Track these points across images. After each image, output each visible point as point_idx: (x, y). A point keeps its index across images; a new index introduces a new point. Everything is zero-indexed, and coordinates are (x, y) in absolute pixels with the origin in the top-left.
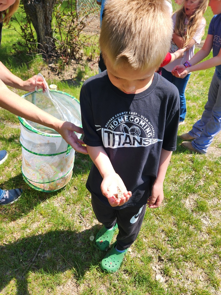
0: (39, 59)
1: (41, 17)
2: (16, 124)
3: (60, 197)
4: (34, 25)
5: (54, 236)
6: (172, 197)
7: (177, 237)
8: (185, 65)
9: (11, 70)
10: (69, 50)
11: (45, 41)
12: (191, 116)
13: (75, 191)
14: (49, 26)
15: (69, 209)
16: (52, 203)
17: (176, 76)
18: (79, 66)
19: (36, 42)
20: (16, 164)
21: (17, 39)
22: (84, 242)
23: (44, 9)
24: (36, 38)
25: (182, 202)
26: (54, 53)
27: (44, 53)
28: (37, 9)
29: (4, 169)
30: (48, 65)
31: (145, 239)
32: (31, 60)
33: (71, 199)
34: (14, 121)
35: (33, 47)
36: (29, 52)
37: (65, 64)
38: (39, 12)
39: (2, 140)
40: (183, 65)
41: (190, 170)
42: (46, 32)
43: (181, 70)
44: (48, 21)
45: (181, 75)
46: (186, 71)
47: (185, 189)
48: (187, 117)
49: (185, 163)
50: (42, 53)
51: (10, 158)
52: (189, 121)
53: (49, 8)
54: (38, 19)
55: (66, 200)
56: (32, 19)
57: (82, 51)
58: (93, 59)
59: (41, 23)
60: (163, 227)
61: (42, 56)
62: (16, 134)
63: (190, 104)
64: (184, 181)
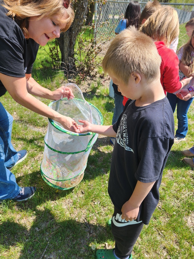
0: (61, 74)
1: (67, 42)
2: (37, 127)
3: (68, 200)
4: (60, 47)
5: (60, 238)
6: (175, 213)
7: (179, 256)
8: (189, 89)
9: (38, 82)
10: (86, 69)
11: (68, 60)
12: (192, 134)
13: (82, 195)
14: (73, 49)
15: (76, 213)
16: (61, 205)
17: (180, 99)
18: (93, 81)
19: (60, 61)
20: (33, 163)
21: (45, 57)
22: (87, 249)
23: (70, 36)
24: (60, 57)
25: (184, 219)
26: (73, 70)
27: (65, 69)
28: (64, 36)
29: (22, 167)
30: (67, 79)
31: (147, 254)
32: (54, 75)
33: (78, 202)
34: (36, 125)
35: (57, 64)
36: (53, 68)
37: (82, 80)
38: (66, 38)
39: (24, 140)
40: (187, 90)
41: (192, 187)
42: (69, 54)
43: (185, 93)
44: (72, 45)
45: (185, 98)
46: (189, 95)
47: (187, 206)
48: (188, 134)
49: (186, 179)
50: (64, 70)
51: (29, 157)
52: (190, 138)
53: (74, 35)
54: (64, 44)
55: (74, 203)
56: (59, 43)
57: (96, 70)
58: (105, 76)
59: (66, 46)
60: (165, 243)
61: (63, 72)
62: (36, 136)
63: (190, 122)
64: (186, 197)
